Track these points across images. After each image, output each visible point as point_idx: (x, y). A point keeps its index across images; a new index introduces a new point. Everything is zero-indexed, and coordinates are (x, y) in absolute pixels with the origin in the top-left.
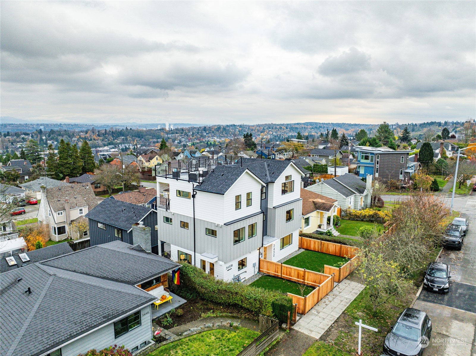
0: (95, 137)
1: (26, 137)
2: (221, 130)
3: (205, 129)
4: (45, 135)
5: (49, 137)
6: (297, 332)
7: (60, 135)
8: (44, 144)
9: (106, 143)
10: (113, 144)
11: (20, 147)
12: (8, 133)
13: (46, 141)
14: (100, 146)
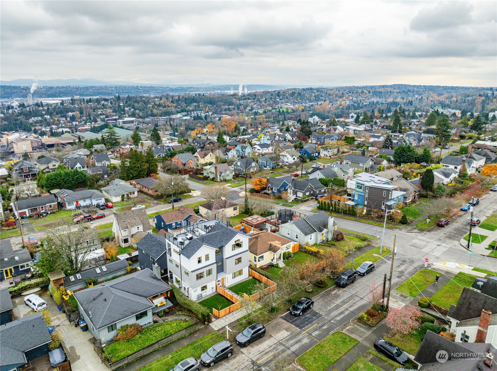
0: (169, 104)
1: (106, 103)
2: (296, 95)
3: (278, 94)
4: (123, 101)
5: (126, 103)
6: (210, 326)
7: (136, 102)
8: (122, 111)
9: (179, 110)
10: (185, 112)
11: (101, 114)
12: (90, 99)
13: (124, 108)
14: (173, 114)
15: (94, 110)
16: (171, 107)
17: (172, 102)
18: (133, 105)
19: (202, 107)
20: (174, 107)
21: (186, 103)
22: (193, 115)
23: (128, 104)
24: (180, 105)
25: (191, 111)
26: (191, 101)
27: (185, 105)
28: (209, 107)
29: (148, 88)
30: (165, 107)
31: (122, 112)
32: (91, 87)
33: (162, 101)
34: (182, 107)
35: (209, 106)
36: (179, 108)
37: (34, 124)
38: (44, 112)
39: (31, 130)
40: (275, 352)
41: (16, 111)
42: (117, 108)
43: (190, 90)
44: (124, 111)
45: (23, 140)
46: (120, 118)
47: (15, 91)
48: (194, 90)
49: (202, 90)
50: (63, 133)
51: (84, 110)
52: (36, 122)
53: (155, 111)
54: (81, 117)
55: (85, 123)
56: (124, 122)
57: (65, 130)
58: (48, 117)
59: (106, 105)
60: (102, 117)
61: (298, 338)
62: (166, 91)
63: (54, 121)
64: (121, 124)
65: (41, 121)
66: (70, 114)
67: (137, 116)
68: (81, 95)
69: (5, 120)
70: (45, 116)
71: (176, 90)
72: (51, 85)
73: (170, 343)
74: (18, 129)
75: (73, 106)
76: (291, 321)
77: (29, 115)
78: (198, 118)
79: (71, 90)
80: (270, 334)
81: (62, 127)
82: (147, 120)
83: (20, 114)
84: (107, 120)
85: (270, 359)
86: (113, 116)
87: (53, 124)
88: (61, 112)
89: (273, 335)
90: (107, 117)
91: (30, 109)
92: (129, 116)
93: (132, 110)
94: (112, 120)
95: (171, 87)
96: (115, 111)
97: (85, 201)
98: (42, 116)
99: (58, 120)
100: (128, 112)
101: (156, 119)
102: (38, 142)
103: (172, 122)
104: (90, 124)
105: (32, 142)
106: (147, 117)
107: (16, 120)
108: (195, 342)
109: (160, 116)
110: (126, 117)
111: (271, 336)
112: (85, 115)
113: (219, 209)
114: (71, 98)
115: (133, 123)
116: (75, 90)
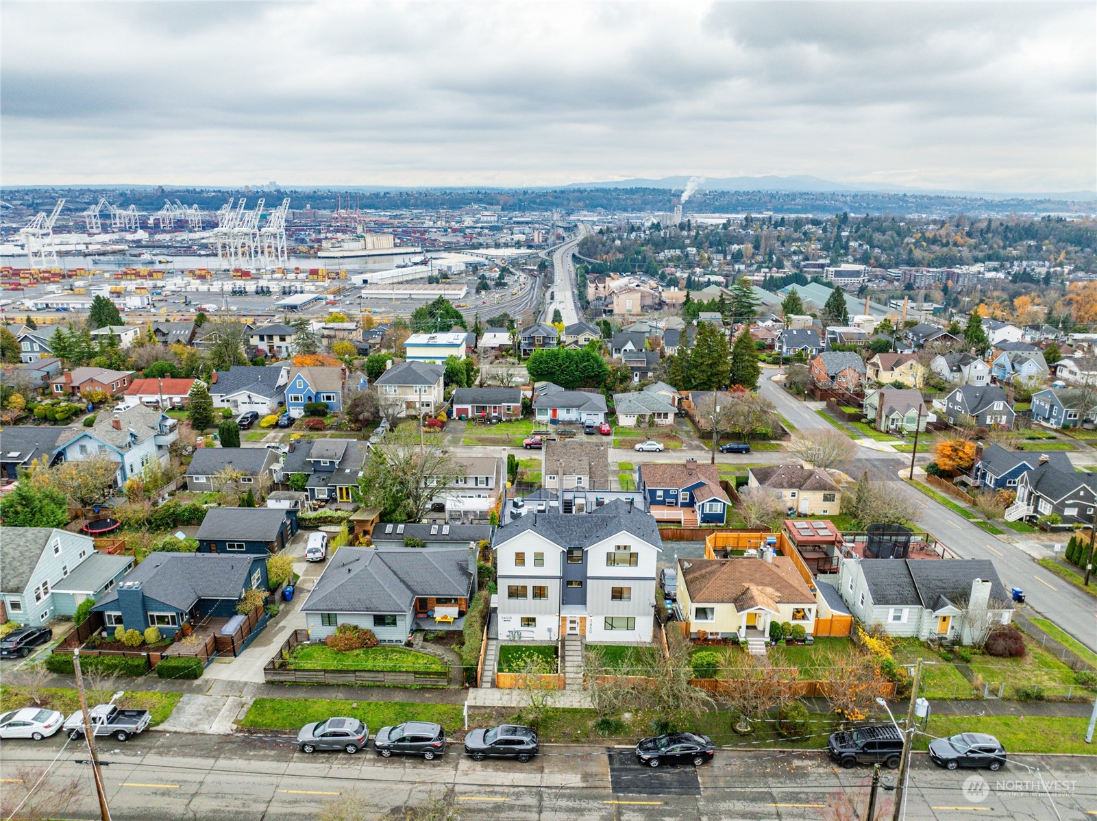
0: (958, 238)
1: (813, 229)
4: (850, 227)
5: (856, 232)
6: (467, 693)
7: (878, 230)
8: (842, 248)
9: (980, 255)
10: (998, 259)
11: (795, 253)
12: (783, 218)
13: (847, 243)
14: (962, 262)
15: (783, 242)
16: (962, 246)
17: (969, 234)
18: (871, 237)
19: (1047, 251)
20: (969, 247)
21: (1006, 238)
22: (1016, 268)
23: (859, 233)
24: (986, 243)
25: (1012, 260)
26: (1020, 234)
27: (1002, 244)
28: (1068, 253)
29: (930, 199)
30: (947, 244)
31: (842, 251)
32: (802, 194)
33: (943, 232)
34: (991, 248)
35: (1070, 248)
36: (981, 251)
37: (665, 263)
38: (688, 241)
39: (657, 273)
40: (509, 800)
41: (642, 235)
42: (832, 242)
43: (1040, 206)
44: (846, 247)
45: (631, 290)
46: (834, 263)
47: (660, 198)
48: (1053, 206)
49: (1076, 207)
50: (709, 283)
51: (763, 241)
52: (669, 260)
53: (918, 253)
54: (754, 255)
55: (758, 270)
56: (838, 274)
57: (713, 278)
58: (692, 250)
59: (812, 233)
60: (795, 258)
61: (584, 805)
62: (973, 208)
63: (702, 259)
64: (831, 277)
65: (679, 259)
66: (735, 247)
67: (872, 261)
68: (776, 210)
69: (620, 252)
70: (689, 249)
71: (1002, 206)
72: (726, 188)
73: (379, 686)
74: (637, 269)
75: (744, 232)
76: (617, 766)
77: (660, 245)
78: (1025, 277)
79: (760, 199)
80: (545, 765)
81: (713, 273)
82: (893, 272)
83: (647, 242)
84: (805, 266)
85: (484, 806)
86: (821, 257)
87: (698, 266)
88: (719, 243)
89: (546, 771)
90: (806, 259)
91: (665, 233)
92: (856, 261)
93: (866, 247)
94: (814, 266)
95: (989, 198)
96: (826, 248)
97: (568, 411)
98: (683, 247)
99: (709, 259)
100: (855, 251)
101: (913, 273)
102: (654, 297)
103: (950, 283)
104: (767, 270)
105: (642, 297)
106: (897, 265)
107: (638, 253)
108: (413, 705)
109: (929, 266)
110: (847, 262)
111: (542, 770)
112: (762, 250)
113: (783, 487)
114: (744, 216)
115: (859, 277)
116: (767, 199)
